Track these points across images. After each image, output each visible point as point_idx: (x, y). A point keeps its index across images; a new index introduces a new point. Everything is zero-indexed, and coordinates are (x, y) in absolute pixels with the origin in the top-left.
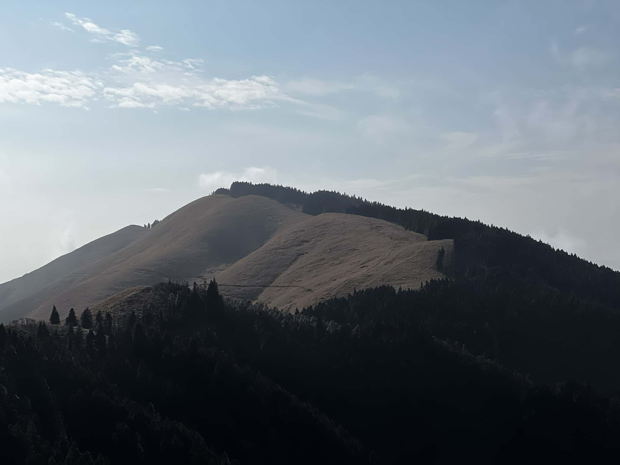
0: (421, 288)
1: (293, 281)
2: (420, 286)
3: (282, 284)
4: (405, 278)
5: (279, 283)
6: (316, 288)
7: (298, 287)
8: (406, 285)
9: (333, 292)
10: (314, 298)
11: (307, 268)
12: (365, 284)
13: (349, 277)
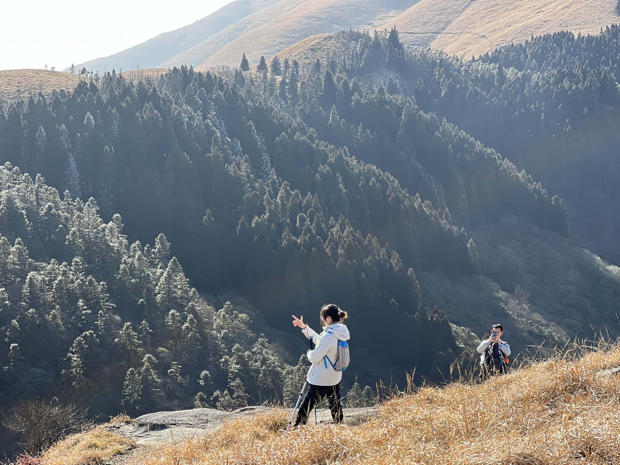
0: (601, 33)
1: (466, 27)
2: (600, 31)
3: (455, 30)
4: (584, 23)
5: (452, 30)
6: (490, 34)
7: (471, 34)
8: (584, 30)
9: (509, 38)
10: (490, 44)
11: (480, 14)
12: (542, 30)
13: (524, 23)
